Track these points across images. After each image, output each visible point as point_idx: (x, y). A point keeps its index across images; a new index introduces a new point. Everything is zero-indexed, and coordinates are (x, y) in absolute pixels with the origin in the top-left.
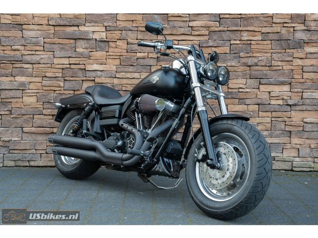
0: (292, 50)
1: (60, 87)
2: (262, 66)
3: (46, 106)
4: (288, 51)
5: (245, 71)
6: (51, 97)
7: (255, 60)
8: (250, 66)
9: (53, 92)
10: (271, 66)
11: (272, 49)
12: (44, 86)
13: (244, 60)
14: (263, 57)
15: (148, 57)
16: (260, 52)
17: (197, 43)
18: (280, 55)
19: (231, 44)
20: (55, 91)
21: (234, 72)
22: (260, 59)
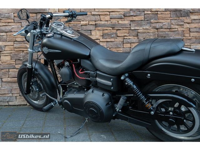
0: (183, 18)
1: (27, 48)
2: (166, 29)
3: (17, 62)
4: (181, 18)
5: (154, 32)
6: (21, 56)
7: (161, 25)
8: (157, 29)
9: (22, 52)
10: (171, 28)
11: (171, 17)
12: (15, 48)
13: (154, 25)
14: (166, 23)
15: (89, 24)
16: (163, 19)
17: (123, 13)
18: (176, 21)
19: (145, 14)
20: (23, 51)
21: (148, 33)
22: (164, 24)
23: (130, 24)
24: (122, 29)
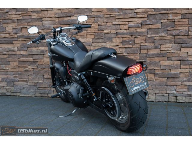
2: (183, 35)
5: (171, 39)
7: (178, 32)
8: (174, 36)
10: (188, 35)
11: (189, 24)
13: (170, 32)
14: (183, 30)
15: (110, 33)
16: (180, 27)
17: (140, 22)
19: (162, 22)
21: (164, 40)
23: (147, 32)
24: (139, 36)
